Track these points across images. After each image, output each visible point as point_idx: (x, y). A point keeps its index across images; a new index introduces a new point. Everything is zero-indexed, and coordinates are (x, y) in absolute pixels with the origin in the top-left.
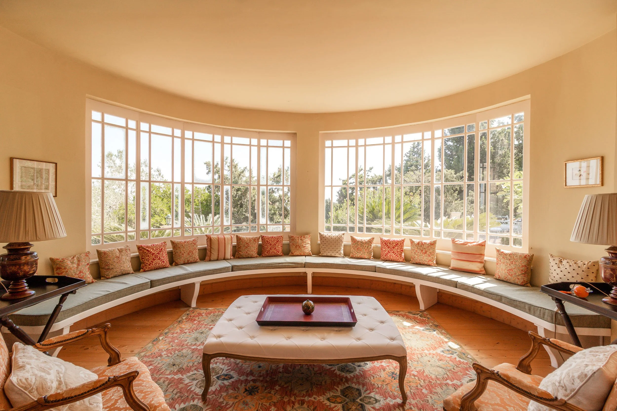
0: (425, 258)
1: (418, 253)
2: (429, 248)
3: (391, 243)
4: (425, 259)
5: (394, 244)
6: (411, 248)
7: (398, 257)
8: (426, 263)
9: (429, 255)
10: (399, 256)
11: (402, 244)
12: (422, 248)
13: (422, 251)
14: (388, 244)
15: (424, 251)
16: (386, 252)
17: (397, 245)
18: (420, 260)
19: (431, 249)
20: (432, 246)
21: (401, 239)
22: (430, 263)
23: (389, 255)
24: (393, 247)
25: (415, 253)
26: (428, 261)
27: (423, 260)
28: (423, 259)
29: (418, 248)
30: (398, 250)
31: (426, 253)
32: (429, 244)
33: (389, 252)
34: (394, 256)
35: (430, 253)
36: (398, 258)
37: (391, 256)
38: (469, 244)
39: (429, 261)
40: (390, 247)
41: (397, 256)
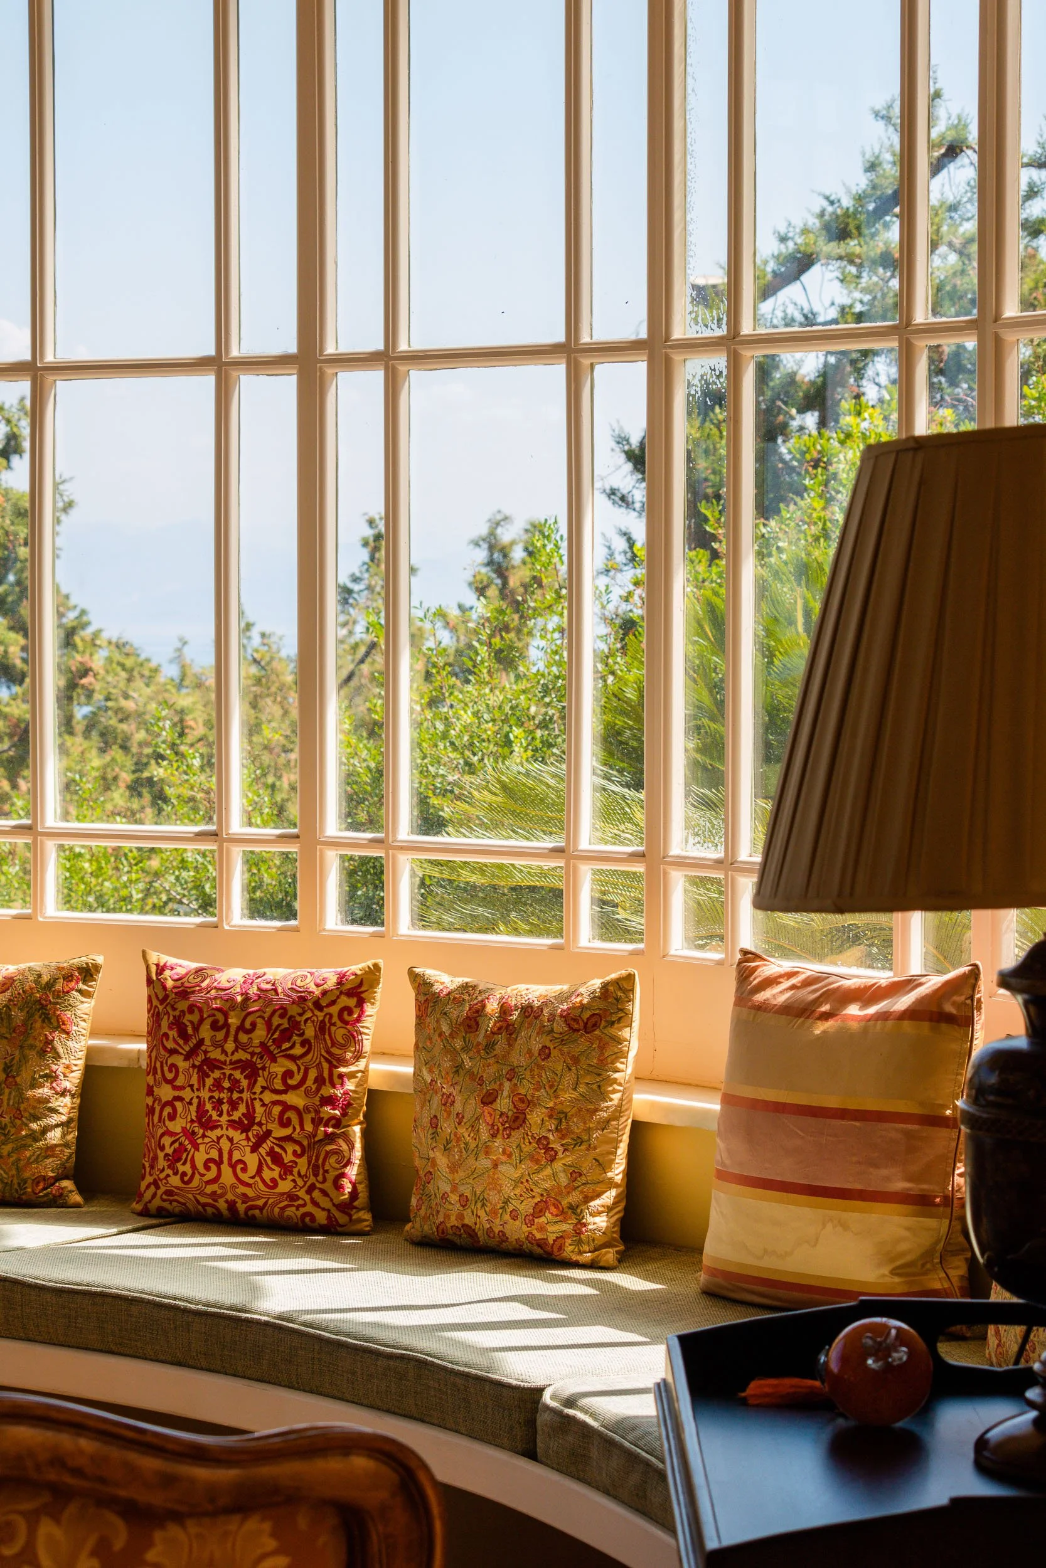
0: (509, 1172)
1: (460, 1117)
2: (556, 1063)
3: (234, 1021)
4: (508, 1190)
5: (260, 1034)
6: (417, 1074)
7: (287, 1170)
8: (516, 1231)
9: (543, 1143)
10: (303, 1164)
11: (339, 1033)
12: (490, 1071)
13: (489, 1099)
14: (205, 1032)
15: (504, 1104)
16: (176, 1126)
17: (286, 1035)
18: (464, 1202)
19: (568, 1079)
20: (582, 1043)
21: (330, 976)
22: (552, 1228)
23: (200, 1158)
24: (242, 1065)
25: (434, 1122)
26: (526, 1207)
27: (494, 1198)
28: (495, 1185)
29: (458, 1068)
30: (295, 1099)
31: (517, 1120)
32: (560, 1027)
33: (209, 1125)
34: (252, 1161)
35: (559, 1116)
36: (285, 1186)
37: (226, 1169)
38: (853, 1010)
39: (538, 1211)
40: (213, 1065)
41: (277, 1159)
